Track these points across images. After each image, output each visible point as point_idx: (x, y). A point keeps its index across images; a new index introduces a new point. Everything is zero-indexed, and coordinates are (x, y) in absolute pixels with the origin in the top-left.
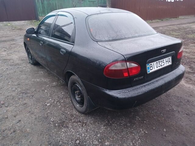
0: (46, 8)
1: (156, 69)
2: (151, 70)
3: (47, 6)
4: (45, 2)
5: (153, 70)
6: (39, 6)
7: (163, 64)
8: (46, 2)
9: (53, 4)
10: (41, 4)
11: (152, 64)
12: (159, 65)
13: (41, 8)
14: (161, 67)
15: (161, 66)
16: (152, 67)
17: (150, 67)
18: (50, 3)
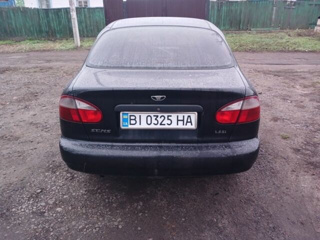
0: (223, 18)
1: (144, 126)
2: (130, 124)
3: (225, 14)
4: (223, 8)
5: (137, 126)
6: (212, 14)
7: (166, 122)
8: (226, 8)
9: (236, 11)
10: (216, 11)
11: (137, 115)
12: (154, 121)
13: (215, 18)
14: (159, 126)
15: (161, 124)
16: (135, 120)
17: (131, 120)
18: (231, 10)
